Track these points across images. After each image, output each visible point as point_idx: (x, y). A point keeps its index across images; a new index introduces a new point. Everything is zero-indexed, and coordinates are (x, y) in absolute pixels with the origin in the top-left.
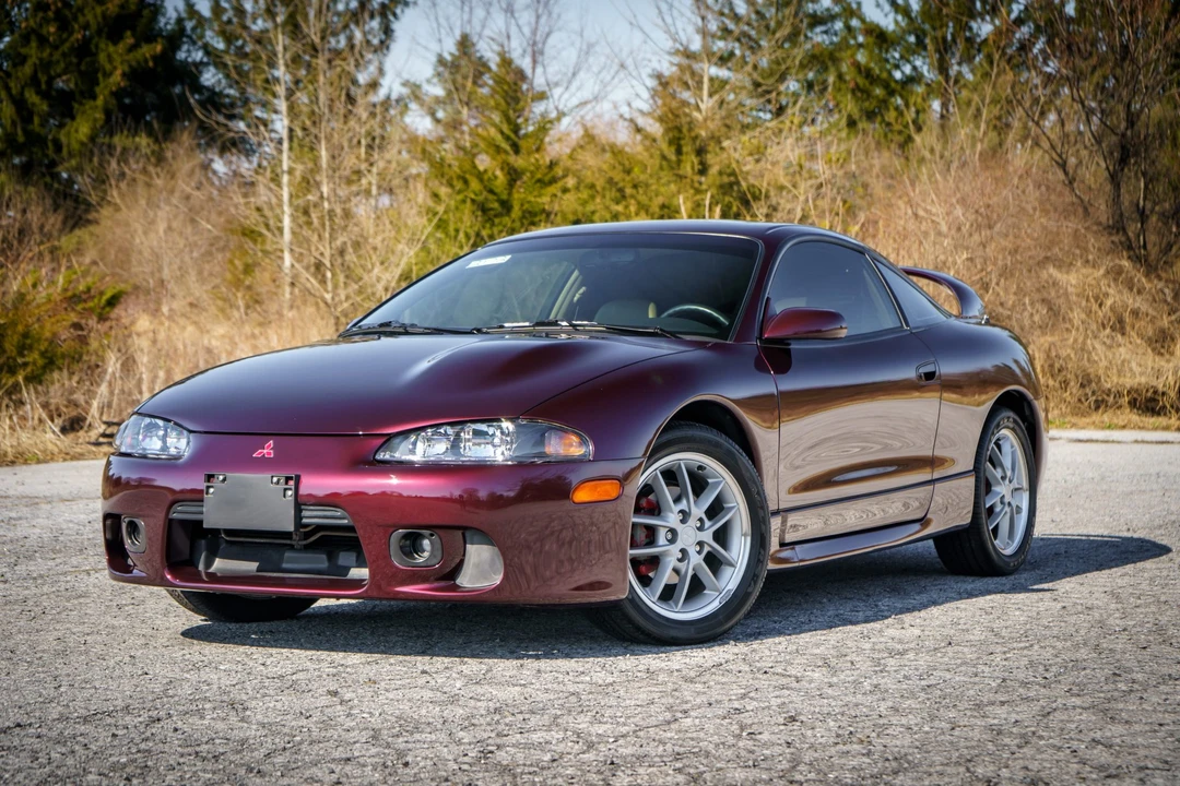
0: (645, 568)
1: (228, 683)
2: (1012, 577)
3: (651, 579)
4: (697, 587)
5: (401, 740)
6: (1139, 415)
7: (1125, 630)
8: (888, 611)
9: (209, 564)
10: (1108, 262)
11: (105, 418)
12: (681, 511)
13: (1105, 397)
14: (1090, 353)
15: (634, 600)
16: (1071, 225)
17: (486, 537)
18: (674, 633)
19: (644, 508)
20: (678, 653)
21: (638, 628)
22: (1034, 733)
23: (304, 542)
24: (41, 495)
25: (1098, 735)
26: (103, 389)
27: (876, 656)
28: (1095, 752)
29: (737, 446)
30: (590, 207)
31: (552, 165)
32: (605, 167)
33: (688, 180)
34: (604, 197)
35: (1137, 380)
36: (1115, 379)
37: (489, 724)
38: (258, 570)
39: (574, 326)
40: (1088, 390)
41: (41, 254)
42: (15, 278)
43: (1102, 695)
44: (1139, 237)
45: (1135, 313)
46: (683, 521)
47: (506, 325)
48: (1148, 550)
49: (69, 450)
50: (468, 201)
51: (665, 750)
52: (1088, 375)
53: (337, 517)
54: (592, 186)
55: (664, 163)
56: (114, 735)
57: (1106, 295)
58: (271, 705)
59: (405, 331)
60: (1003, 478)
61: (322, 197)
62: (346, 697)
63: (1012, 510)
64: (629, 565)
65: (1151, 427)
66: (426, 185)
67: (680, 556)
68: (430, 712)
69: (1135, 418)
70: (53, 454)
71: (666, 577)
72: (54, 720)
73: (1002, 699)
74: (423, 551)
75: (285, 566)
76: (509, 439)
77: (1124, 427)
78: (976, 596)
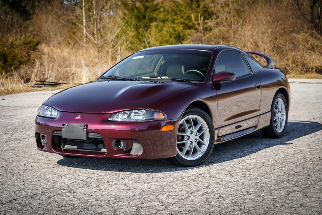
0: (181, 147)
1: (70, 182)
2: (281, 139)
3: (183, 149)
4: (195, 151)
5: (116, 205)
6: (318, 74)
7: (311, 160)
8: (247, 153)
9: (64, 146)
10: (310, 32)
11: (36, 79)
12: (191, 131)
13: (309, 69)
14: (305, 57)
15: (178, 155)
16: (299, 21)
17: (138, 142)
18: (189, 164)
19: (180, 130)
20: (190, 170)
21: (179, 163)
22: (285, 202)
23: (89, 141)
24: (19, 106)
25: (302, 203)
26: (35, 70)
27: (243, 170)
28: (301, 209)
29: (206, 113)
30: (167, 17)
31: (157, 5)
32: (171, 6)
33: (194, 9)
34: (171, 14)
35: (317, 65)
36: (311, 64)
37: (139, 199)
38: (77, 148)
39: (162, 78)
40: (304, 67)
41: (17, 32)
42: (11, 38)
43: (303, 186)
44: (318, 24)
45: (317, 46)
46: (191, 134)
47: (143, 78)
48: (318, 127)
49: (26, 89)
50: (134, 16)
51: (186, 209)
52: (304, 63)
53: (98, 136)
54: (168, 11)
55: (188, 5)
56: (39, 203)
57: (309, 41)
58: (81, 191)
59: (116, 79)
60: (279, 112)
61: (94, 14)
62: (101, 188)
63: (281, 120)
64: (177, 146)
65: (321, 78)
66: (122, 11)
67: (190, 143)
68: (123, 194)
69: (317, 75)
70: (22, 90)
71: (187, 148)
72: (23, 197)
73: (276, 188)
74: (121, 145)
75: (84, 147)
76: (144, 114)
77: (314, 78)
78: (271, 146)
